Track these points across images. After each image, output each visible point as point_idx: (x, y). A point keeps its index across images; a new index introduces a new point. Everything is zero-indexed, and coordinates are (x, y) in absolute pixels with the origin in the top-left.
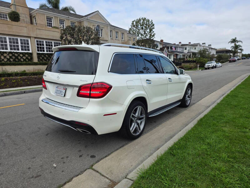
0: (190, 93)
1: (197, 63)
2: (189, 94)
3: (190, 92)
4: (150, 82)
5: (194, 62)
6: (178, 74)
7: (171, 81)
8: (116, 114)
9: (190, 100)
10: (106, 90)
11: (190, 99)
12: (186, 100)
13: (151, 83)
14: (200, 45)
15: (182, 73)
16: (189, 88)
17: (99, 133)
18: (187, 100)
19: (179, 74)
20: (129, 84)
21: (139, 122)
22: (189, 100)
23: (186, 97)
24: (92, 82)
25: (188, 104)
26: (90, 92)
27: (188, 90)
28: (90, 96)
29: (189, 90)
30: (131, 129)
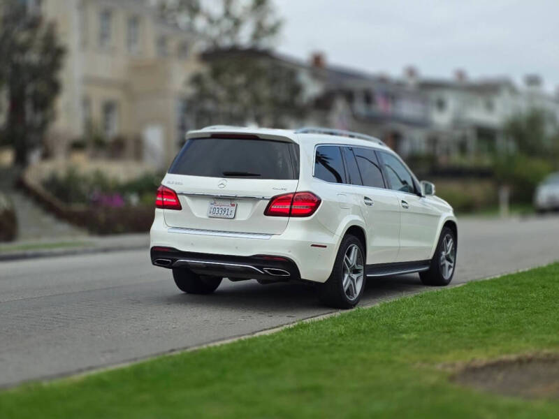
0: (452, 251)
1: (499, 184)
2: (449, 252)
3: (450, 245)
4: (370, 202)
5: (481, 174)
6: (420, 195)
7: (407, 207)
8: (325, 247)
9: (451, 270)
10: (313, 205)
11: (452, 265)
12: (442, 263)
13: (371, 205)
14: (513, 90)
15: (429, 192)
16: (448, 235)
17: (303, 277)
18: (444, 265)
19: (423, 194)
20: (343, 199)
21: (355, 276)
22: (450, 267)
23: (442, 258)
24: (294, 191)
25: (446, 277)
26: (291, 207)
27: (445, 239)
28: (290, 214)
29: (448, 241)
30: (344, 283)
